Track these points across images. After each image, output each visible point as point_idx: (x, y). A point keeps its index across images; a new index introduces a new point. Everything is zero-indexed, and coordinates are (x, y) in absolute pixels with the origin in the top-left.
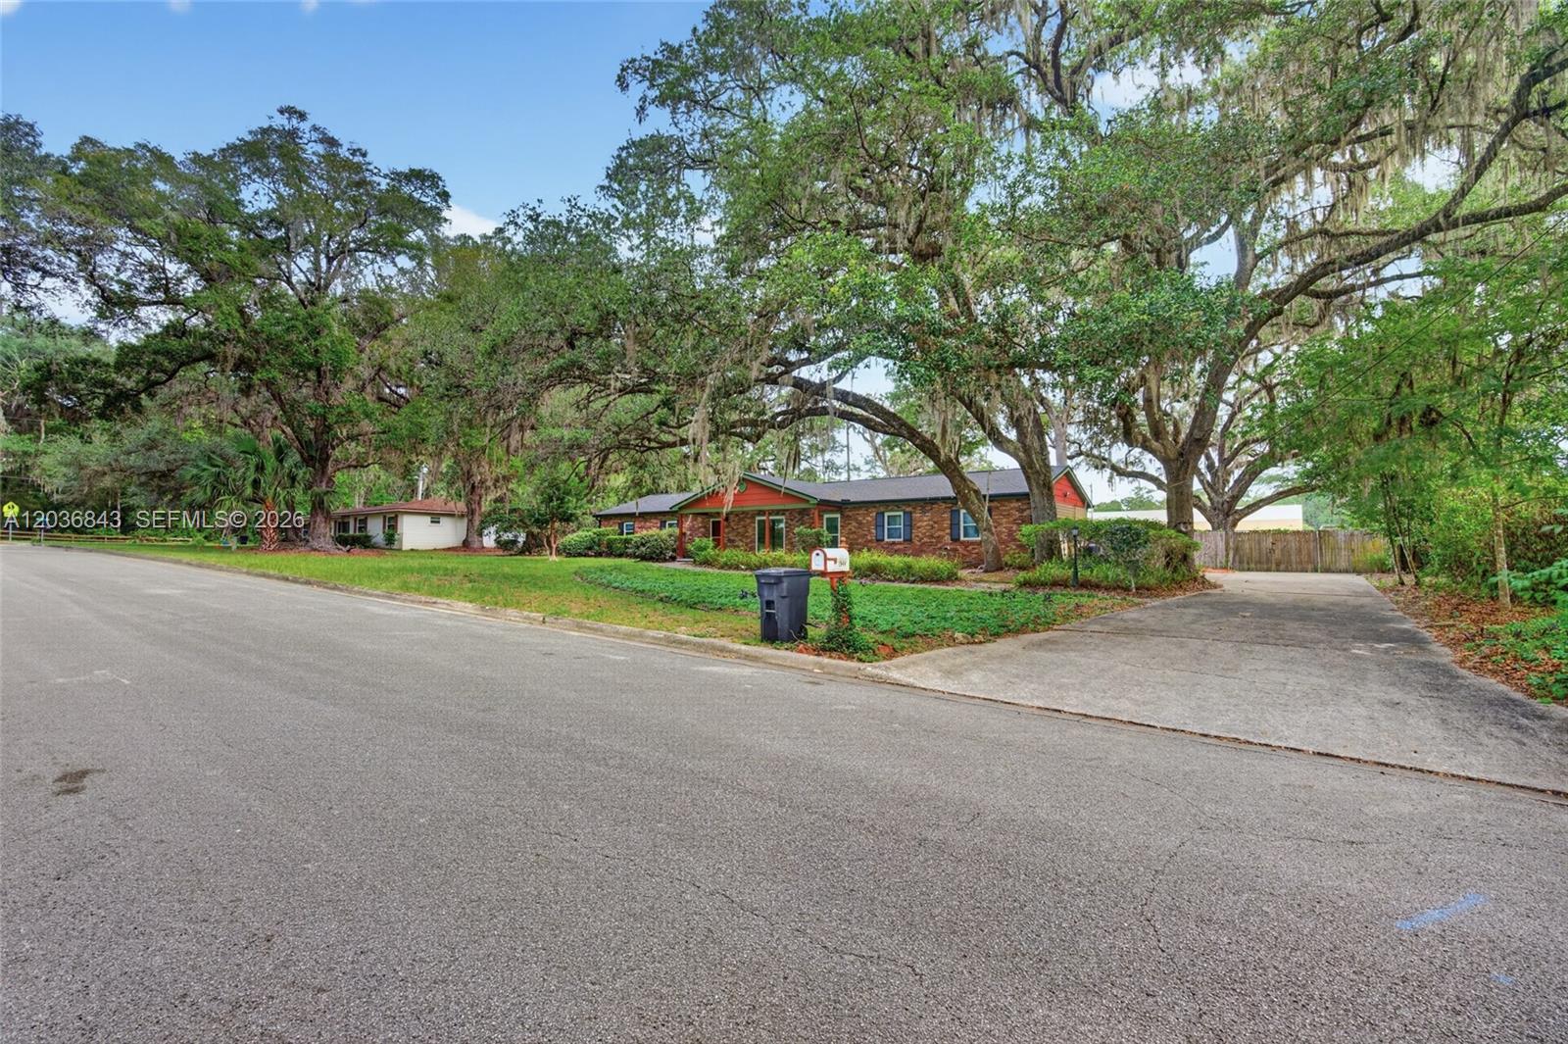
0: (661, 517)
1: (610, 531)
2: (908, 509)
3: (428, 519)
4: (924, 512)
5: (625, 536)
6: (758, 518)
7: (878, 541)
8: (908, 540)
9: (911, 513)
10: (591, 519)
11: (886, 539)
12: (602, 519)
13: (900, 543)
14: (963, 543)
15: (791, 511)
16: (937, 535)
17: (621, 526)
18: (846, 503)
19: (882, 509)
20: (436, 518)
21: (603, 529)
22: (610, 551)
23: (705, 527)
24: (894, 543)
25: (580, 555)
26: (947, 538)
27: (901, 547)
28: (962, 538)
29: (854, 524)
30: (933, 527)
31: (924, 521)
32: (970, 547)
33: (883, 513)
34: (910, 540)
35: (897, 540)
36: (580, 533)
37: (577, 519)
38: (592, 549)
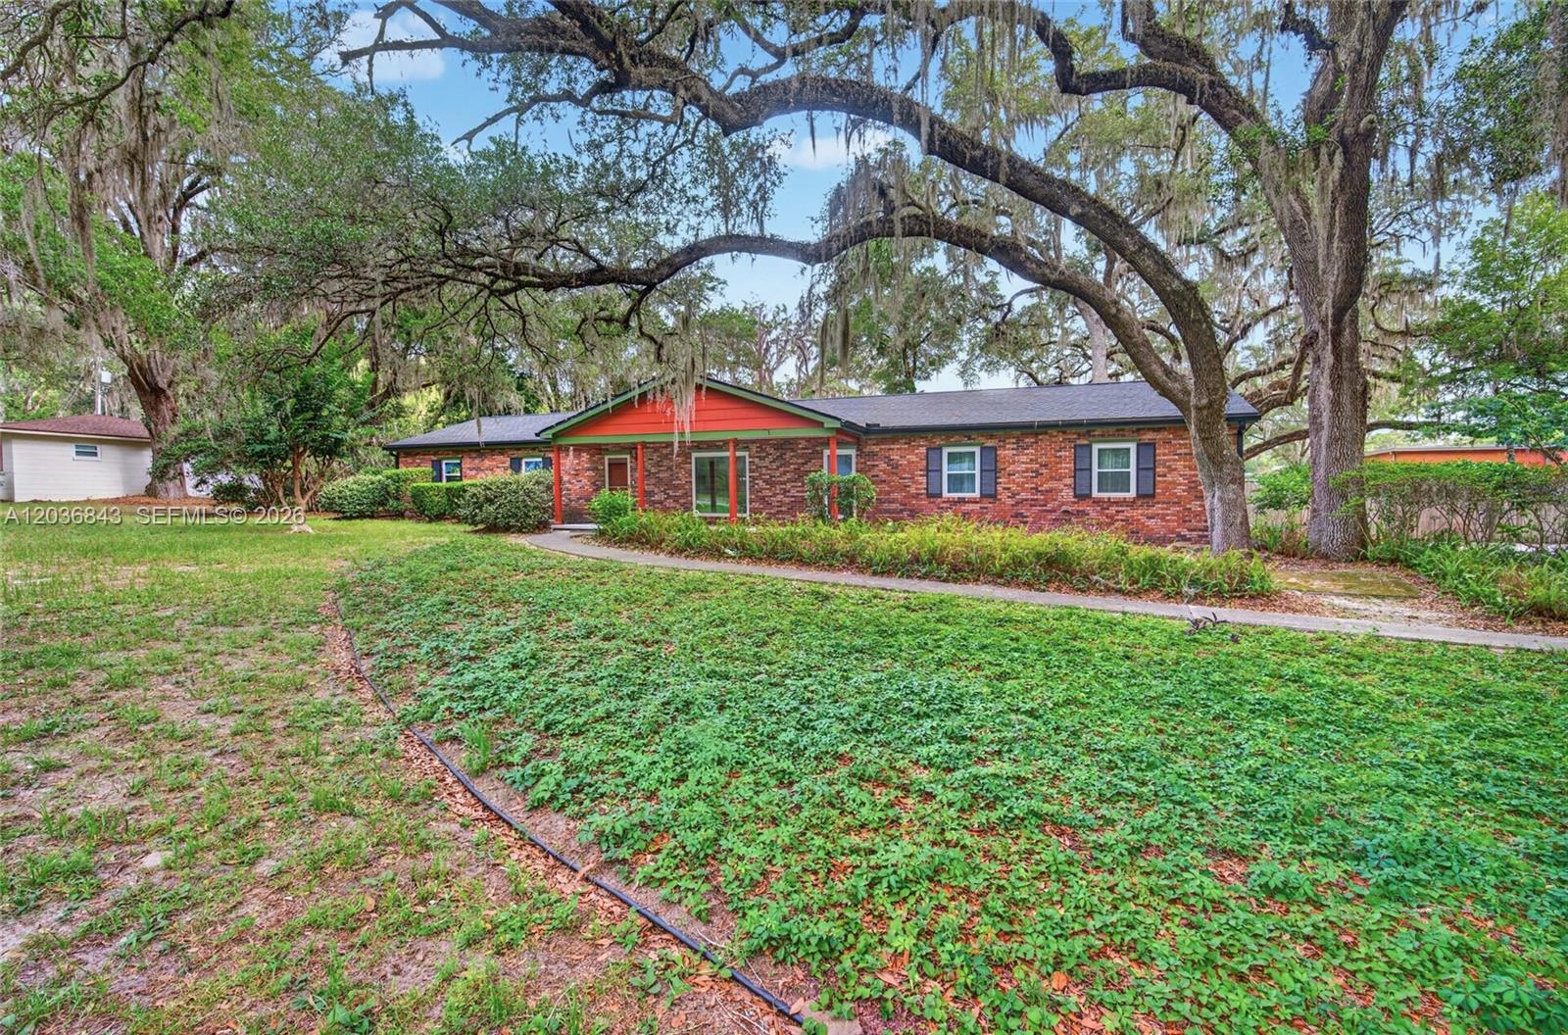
0: (512, 450)
1: (418, 474)
2: (990, 443)
3: (70, 450)
4: (1021, 448)
5: (444, 484)
6: (695, 455)
7: (929, 496)
8: (989, 495)
9: (995, 449)
10: (379, 455)
11: (946, 494)
12: (402, 453)
13: (974, 501)
14: (1098, 502)
15: (762, 443)
16: (1045, 487)
17: (437, 465)
18: (871, 430)
19: (938, 442)
20: (87, 446)
21: (403, 470)
22: (422, 510)
23: (595, 469)
24: (962, 501)
25: (361, 516)
26: (1067, 494)
27: (977, 507)
28: (1095, 494)
29: (883, 466)
30: (1038, 474)
31: (1017, 460)
32: (1113, 510)
33: (940, 449)
34: (994, 496)
35: (967, 495)
36: (361, 477)
37: (352, 450)
38: (382, 505)
